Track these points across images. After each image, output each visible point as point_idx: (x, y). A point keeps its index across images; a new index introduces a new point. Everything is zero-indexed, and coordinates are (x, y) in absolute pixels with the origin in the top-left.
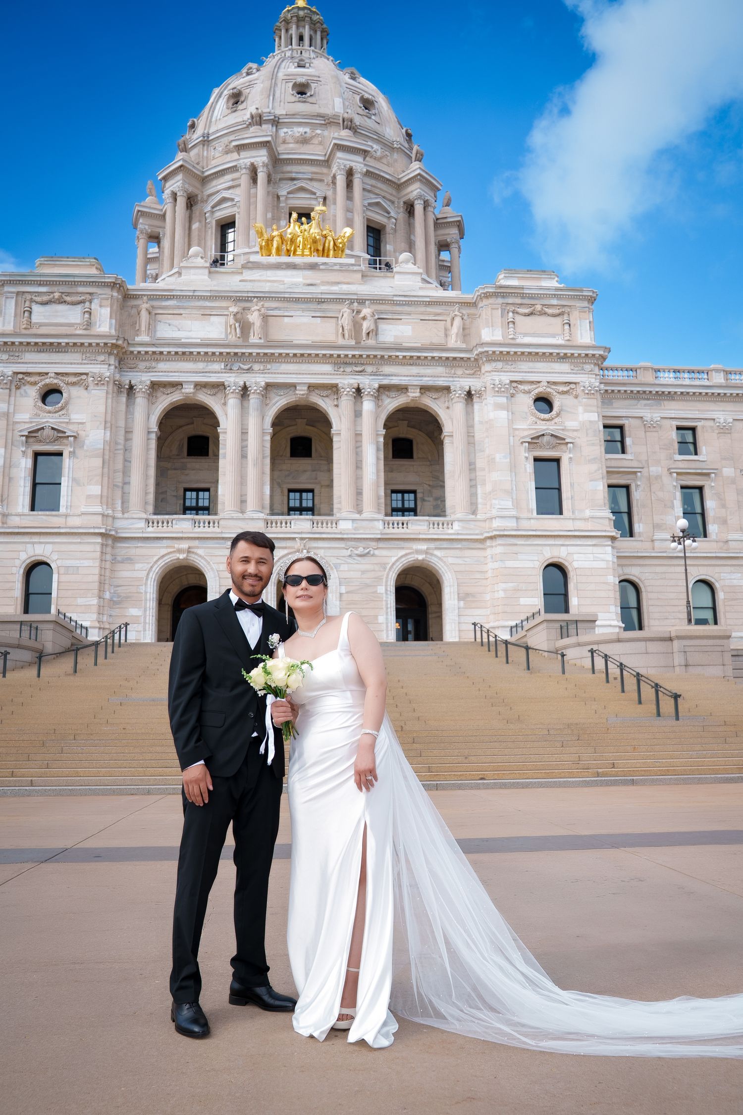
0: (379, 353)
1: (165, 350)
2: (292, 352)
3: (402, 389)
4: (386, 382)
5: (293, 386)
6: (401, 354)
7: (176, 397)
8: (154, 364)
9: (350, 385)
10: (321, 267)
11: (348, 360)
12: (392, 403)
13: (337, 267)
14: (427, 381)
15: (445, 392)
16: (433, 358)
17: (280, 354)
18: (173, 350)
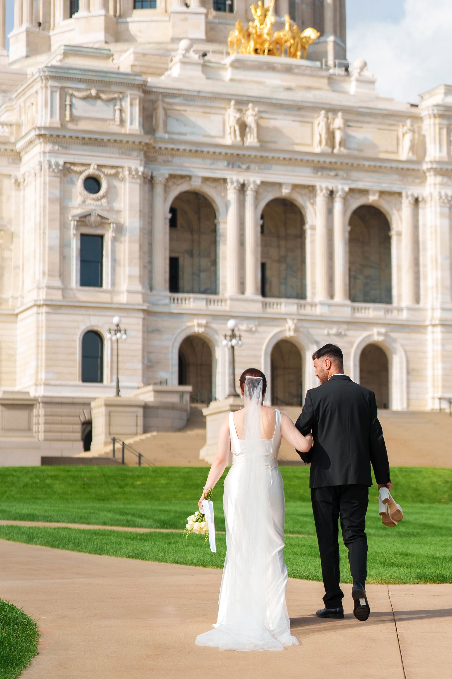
0: (350, 161)
1: (182, 147)
2: (282, 156)
3: (364, 192)
4: (353, 186)
5: (280, 185)
6: (367, 163)
7: (184, 187)
8: (170, 158)
9: (327, 189)
10: (296, 71)
11: (325, 165)
12: (356, 203)
13: (308, 72)
14: (385, 187)
15: (397, 196)
16: (391, 168)
17: (273, 158)
18: (188, 148)
